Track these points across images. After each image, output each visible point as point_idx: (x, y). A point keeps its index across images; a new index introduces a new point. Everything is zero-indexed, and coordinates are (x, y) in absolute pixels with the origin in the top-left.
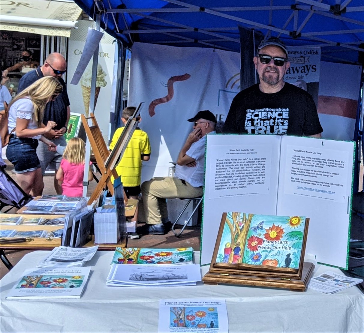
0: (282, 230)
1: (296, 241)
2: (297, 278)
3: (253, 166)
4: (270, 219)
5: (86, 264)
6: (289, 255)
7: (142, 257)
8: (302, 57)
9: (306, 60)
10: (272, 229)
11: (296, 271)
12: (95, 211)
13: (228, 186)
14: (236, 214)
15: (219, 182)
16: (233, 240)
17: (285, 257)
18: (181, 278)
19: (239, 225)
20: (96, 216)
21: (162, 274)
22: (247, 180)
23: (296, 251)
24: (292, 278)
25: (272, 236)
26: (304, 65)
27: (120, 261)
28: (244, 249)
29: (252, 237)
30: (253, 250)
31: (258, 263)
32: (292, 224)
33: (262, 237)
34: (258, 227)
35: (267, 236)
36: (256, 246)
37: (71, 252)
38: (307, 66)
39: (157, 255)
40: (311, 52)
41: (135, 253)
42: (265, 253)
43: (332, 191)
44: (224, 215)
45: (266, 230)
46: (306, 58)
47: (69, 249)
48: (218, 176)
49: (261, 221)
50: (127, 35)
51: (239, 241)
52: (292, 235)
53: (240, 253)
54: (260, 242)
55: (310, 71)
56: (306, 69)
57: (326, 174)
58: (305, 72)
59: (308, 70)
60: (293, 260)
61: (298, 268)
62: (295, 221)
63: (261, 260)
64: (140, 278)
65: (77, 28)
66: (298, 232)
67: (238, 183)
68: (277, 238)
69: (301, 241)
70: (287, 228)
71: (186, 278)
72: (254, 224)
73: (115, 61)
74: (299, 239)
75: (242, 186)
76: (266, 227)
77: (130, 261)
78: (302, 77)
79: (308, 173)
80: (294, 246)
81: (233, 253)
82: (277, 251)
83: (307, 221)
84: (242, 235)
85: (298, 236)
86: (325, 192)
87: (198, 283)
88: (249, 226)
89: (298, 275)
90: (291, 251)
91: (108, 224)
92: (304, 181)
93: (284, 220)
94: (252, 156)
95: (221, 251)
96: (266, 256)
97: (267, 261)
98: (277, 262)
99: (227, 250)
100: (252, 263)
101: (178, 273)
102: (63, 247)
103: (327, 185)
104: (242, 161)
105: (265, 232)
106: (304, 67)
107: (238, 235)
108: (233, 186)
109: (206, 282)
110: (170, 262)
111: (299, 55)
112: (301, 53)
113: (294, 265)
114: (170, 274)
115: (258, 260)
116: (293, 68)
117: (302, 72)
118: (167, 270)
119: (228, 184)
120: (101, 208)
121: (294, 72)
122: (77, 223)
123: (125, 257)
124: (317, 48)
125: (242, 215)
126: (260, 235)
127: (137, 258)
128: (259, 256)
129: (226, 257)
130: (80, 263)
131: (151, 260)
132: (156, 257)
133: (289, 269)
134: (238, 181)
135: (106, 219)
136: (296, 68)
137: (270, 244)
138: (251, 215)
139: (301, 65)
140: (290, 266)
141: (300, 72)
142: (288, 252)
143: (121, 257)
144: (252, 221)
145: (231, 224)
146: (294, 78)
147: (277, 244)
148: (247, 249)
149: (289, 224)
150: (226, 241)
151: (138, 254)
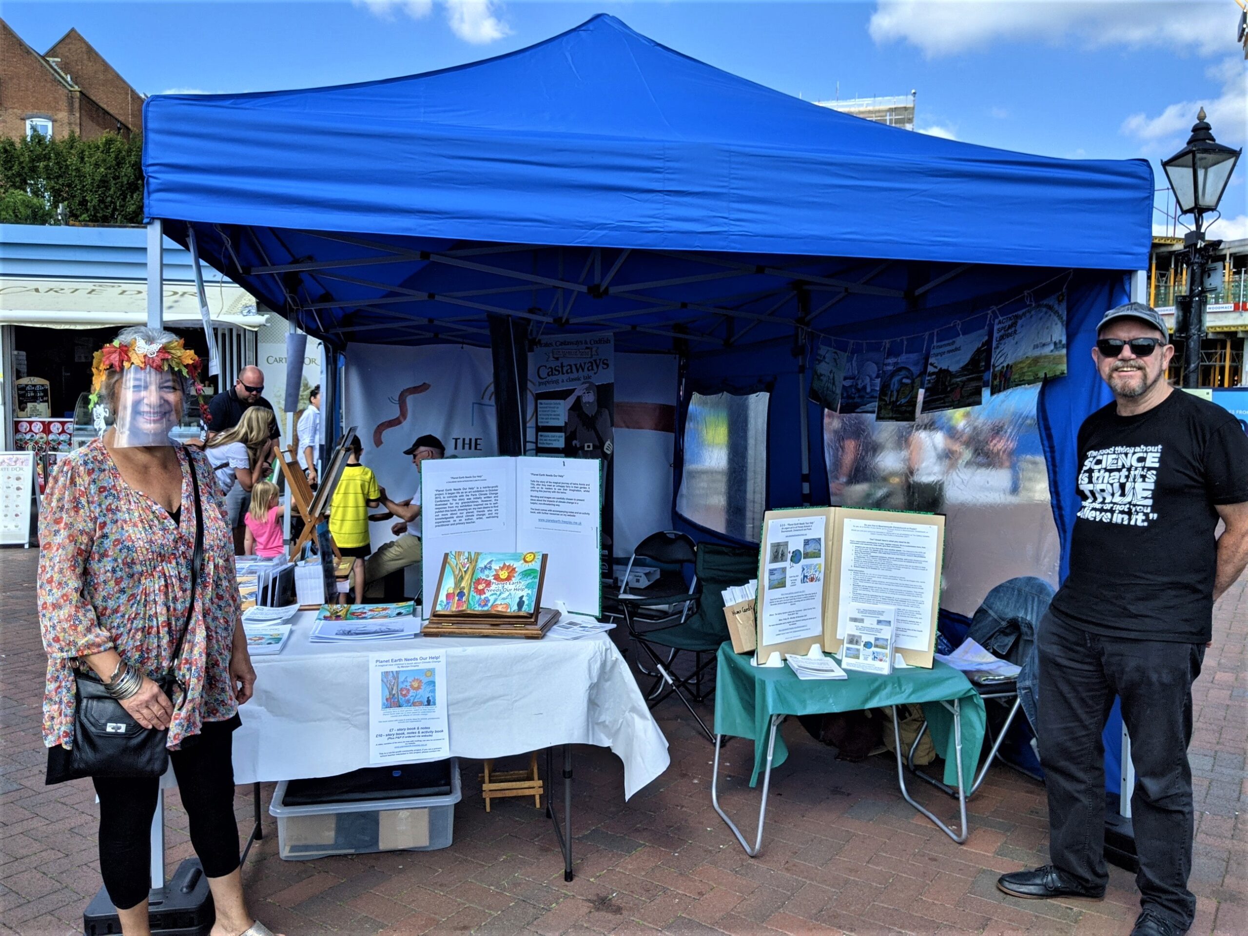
0: (514, 569)
1: (530, 581)
2: (532, 624)
3: (483, 496)
4: (500, 557)
5: (286, 622)
6: (521, 598)
7: (353, 614)
8: (587, 348)
9: (594, 353)
10: (502, 569)
11: (531, 616)
12: (296, 565)
13: (452, 522)
14: (459, 554)
15: (440, 517)
16: (456, 584)
17: (517, 600)
18: (397, 631)
19: (464, 566)
20: (298, 572)
21: (374, 629)
22: (476, 513)
23: (530, 592)
24: (526, 624)
25: (502, 577)
26: (591, 360)
27: (326, 618)
28: (469, 594)
29: (479, 579)
30: (480, 594)
31: (486, 608)
32: (526, 561)
33: (491, 578)
34: (486, 567)
35: (497, 577)
36: (483, 590)
37: (268, 611)
38: (595, 361)
39: (371, 610)
40: (600, 341)
41: (345, 610)
42: (495, 596)
43: (578, 522)
44: (446, 555)
45: (496, 570)
46: (594, 349)
47: (267, 609)
48: (438, 510)
49: (489, 560)
50: (337, 335)
51: (463, 584)
52: (526, 574)
53: (464, 599)
54: (488, 584)
55: (600, 368)
56: (594, 365)
57: (570, 501)
58: (592, 369)
59: (598, 367)
60: (526, 602)
61: (532, 611)
62: (529, 558)
63: (490, 604)
64: (349, 633)
65: (268, 325)
66: (532, 571)
67: (464, 518)
68: (509, 579)
69: (537, 580)
70: (520, 566)
71: (402, 631)
72: (481, 564)
73: (322, 372)
74: (534, 577)
75: (470, 521)
76: (495, 566)
77: (338, 617)
78: (589, 377)
79: (550, 501)
80: (528, 586)
81: (457, 598)
82: (507, 593)
83: (545, 557)
84: (467, 577)
85: (533, 575)
86: (570, 523)
87: (416, 635)
88: (475, 566)
89: (533, 620)
90: (524, 593)
91: (313, 580)
92: (545, 512)
93: (516, 557)
94: (480, 484)
95: (442, 597)
96: (496, 600)
97: (497, 606)
98: (508, 605)
99: (449, 596)
100: (478, 609)
101: (392, 627)
102: (259, 607)
103: (572, 514)
104: (468, 490)
105: (494, 573)
106: (591, 363)
107: (462, 578)
108: (458, 521)
109: (427, 635)
110: (385, 617)
111: (584, 346)
112: (586, 343)
113: (528, 608)
114: (383, 628)
115: (486, 605)
116: (576, 365)
117: (589, 370)
118: (382, 625)
119: (452, 520)
120: (303, 562)
121: (578, 371)
122: (274, 580)
123: (332, 614)
124: (609, 334)
125: (466, 554)
126: (488, 576)
127: (346, 614)
128: (487, 600)
129: (448, 603)
130: (279, 621)
131: (364, 615)
132: (370, 613)
133: (522, 613)
134: (465, 515)
135: (310, 574)
136: (581, 365)
137: (500, 586)
138: (478, 554)
139: (587, 361)
140: (523, 609)
141: (586, 370)
142: (520, 594)
143: (328, 614)
144: (479, 561)
145: (454, 565)
146: (579, 379)
147: (508, 586)
148: (472, 593)
149: (522, 561)
150: (449, 585)
151: (347, 611)
